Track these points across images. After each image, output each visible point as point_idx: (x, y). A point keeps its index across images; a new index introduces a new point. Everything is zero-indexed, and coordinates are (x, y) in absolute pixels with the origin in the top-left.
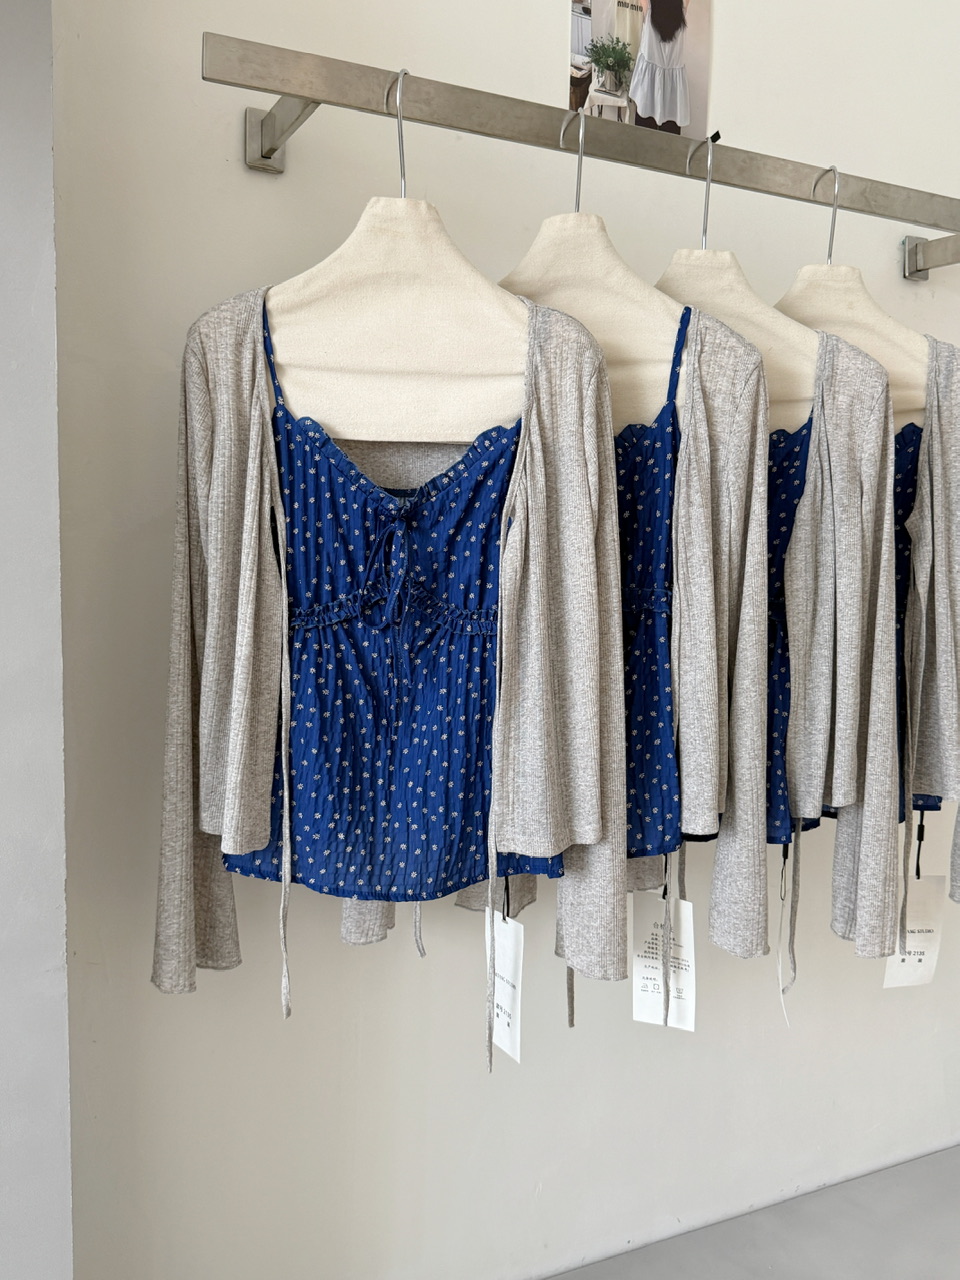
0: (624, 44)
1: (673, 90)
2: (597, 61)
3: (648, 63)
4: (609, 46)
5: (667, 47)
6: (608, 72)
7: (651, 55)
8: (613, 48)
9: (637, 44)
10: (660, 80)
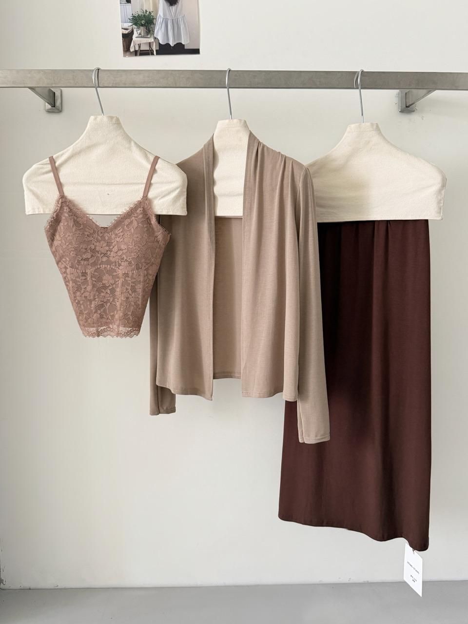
0: (150, 12)
1: (179, 28)
2: (136, 24)
3: (163, 18)
4: (141, 15)
5: (174, 8)
6: (142, 27)
7: (164, 14)
8: (144, 15)
9: (157, 11)
10: (171, 25)
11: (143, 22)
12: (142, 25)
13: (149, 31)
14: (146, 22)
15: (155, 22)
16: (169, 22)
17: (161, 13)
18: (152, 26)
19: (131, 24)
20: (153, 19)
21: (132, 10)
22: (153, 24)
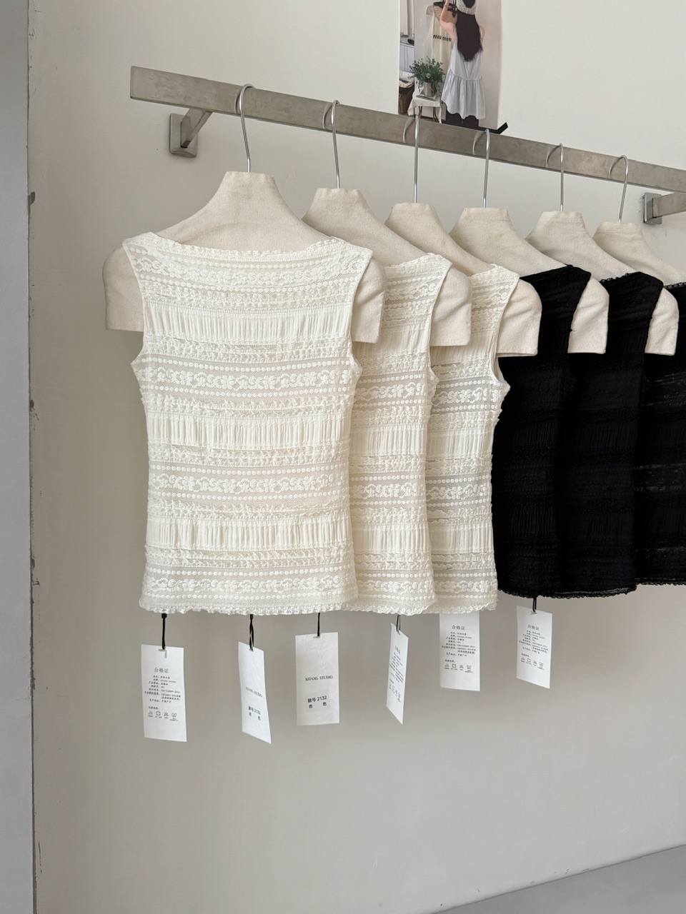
0: (438, 63)
1: (473, 95)
2: (418, 76)
3: (455, 76)
4: (427, 65)
5: (469, 64)
6: (426, 83)
8: (431, 66)
9: (447, 63)
10: (464, 88)
11: (428, 75)
12: (427, 80)
13: (435, 91)
14: (431, 76)
15: (443, 79)
16: (462, 83)
17: (452, 67)
18: (439, 84)
19: (411, 75)
20: (442, 73)
21: (415, 55)
22: (441, 81)
